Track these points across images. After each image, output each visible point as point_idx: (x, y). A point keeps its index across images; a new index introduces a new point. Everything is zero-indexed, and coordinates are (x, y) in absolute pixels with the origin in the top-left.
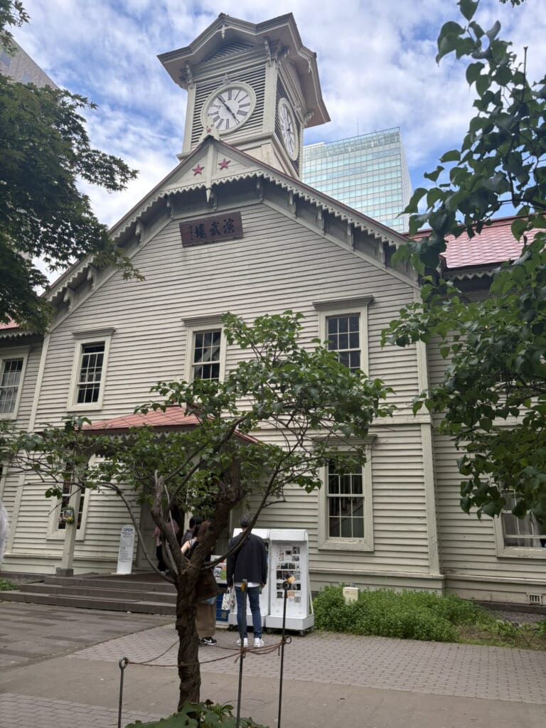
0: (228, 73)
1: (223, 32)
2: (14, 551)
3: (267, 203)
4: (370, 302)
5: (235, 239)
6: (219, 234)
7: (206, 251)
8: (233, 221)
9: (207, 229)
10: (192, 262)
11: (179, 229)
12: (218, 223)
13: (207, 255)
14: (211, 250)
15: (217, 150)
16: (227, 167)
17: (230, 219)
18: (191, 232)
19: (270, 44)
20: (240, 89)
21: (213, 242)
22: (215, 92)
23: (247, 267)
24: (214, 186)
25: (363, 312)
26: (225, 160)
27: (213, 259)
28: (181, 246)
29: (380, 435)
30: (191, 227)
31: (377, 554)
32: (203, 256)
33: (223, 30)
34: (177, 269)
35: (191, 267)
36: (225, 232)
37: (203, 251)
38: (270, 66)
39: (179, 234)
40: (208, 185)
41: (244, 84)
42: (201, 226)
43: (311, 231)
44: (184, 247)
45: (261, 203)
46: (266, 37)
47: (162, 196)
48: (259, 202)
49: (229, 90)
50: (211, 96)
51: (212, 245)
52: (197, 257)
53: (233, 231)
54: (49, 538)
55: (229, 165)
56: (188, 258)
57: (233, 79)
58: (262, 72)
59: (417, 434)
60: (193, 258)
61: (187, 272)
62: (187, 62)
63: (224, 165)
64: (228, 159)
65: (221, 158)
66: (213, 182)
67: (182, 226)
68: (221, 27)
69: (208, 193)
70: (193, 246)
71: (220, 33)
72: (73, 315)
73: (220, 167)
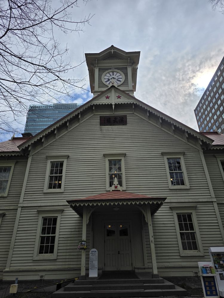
0: (113, 66)
1: (112, 51)
2: (11, 268)
3: (135, 113)
4: (184, 154)
5: (123, 125)
6: (117, 122)
7: (111, 128)
8: (123, 118)
9: (112, 120)
10: (105, 132)
11: (99, 119)
12: (117, 118)
13: (111, 130)
14: (113, 128)
15: (115, 91)
16: (120, 98)
17: (122, 118)
18: (105, 120)
19: (130, 60)
20: (117, 72)
21: (114, 125)
22: (107, 71)
23: (130, 136)
25: (182, 157)
27: (114, 132)
28: (99, 125)
29: (198, 206)
30: (105, 118)
31: (206, 257)
32: (109, 130)
34: (98, 134)
35: (104, 134)
36: (120, 122)
37: (109, 128)
38: (129, 67)
39: (99, 120)
41: (119, 71)
42: (109, 118)
43: (155, 126)
44: (100, 125)
45: (133, 114)
46: (129, 57)
48: (131, 113)
49: (113, 72)
50: (105, 73)
51: (113, 126)
52: (107, 130)
53: (123, 122)
54: (34, 259)
55: (121, 97)
56: (103, 130)
57: (115, 68)
58: (126, 68)
59: (212, 206)
60: (105, 130)
61: (103, 135)
62: (96, 58)
63: (119, 97)
64: (120, 95)
65: (117, 95)
66: (115, 103)
67: (101, 117)
68: (112, 50)
69: (113, 106)
70: (105, 125)
71: (111, 52)
72: (46, 148)
73: (117, 98)
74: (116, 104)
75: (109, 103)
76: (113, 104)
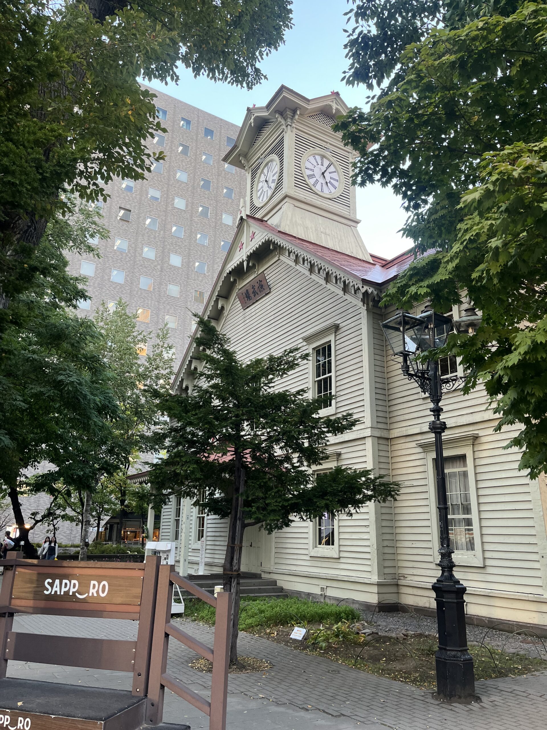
3: (282, 258)
4: (336, 328)
5: (267, 294)
6: (258, 294)
8: (262, 281)
9: (251, 291)
10: (248, 320)
15: (249, 226)
16: (255, 237)
17: (260, 281)
18: (244, 298)
19: (281, 114)
20: (271, 161)
21: (257, 301)
22: (259, 171)
24: (248, 257)
25: (333, 339)
26: (252, 232)
27: (258, 315)
29: (343, 451)
30: (243, 295)
31: (342, 560)
32: (253, 314)
33: (252, 120)
35: (247, 325)
36: (260, 292)
37: (253, 310)
38: (286, 133)
39: (239, 302)
40: (245, 258)
41: (274, 156)
42: (247, 290)
44: (244, 310)
46: (276, 111)
47: (225, 275)
48: (276, 259)
49: (267, 164)
50: (258, 176)
51: (256, 304)
53: (265, 289)
55: (255, 235)
57: (268, 155)
60: (248, 317)
61: (246, 330)
62: (240, 155)
63: (252, 237)
64: (254, 230)
66: (247, 254)
69: (245, 264)
70: (247, 308)
73: (250, 239)
75: (241, 259)
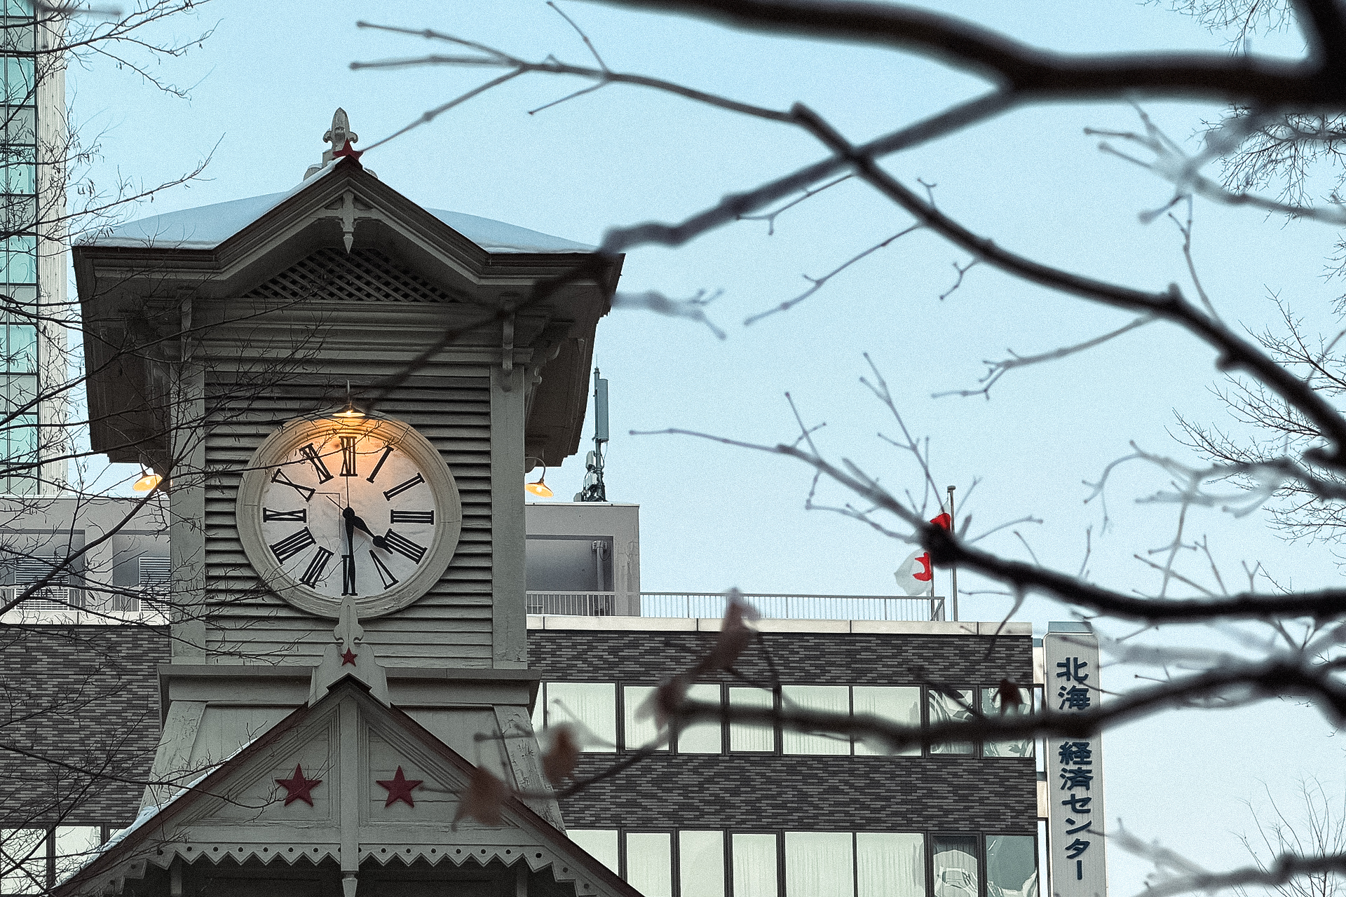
1: (348, 227)
15: (369, 728)
22: (291, 429)
26: (400, 772)
33: (349, 217)
38: (505, 390)
47: (164, 863)
50: (276, 443)
55: (416, 794)
58: (481, 402)
62: (188, 295)
63: (400, 790)
65: (387, 763)
66: (365, 854)
68: (340, 207)
69: (349, 884)
71: (336, 224)
73: (384, 794)
74: (369, 864)
75: (309, 852)
76: (350, 863)
